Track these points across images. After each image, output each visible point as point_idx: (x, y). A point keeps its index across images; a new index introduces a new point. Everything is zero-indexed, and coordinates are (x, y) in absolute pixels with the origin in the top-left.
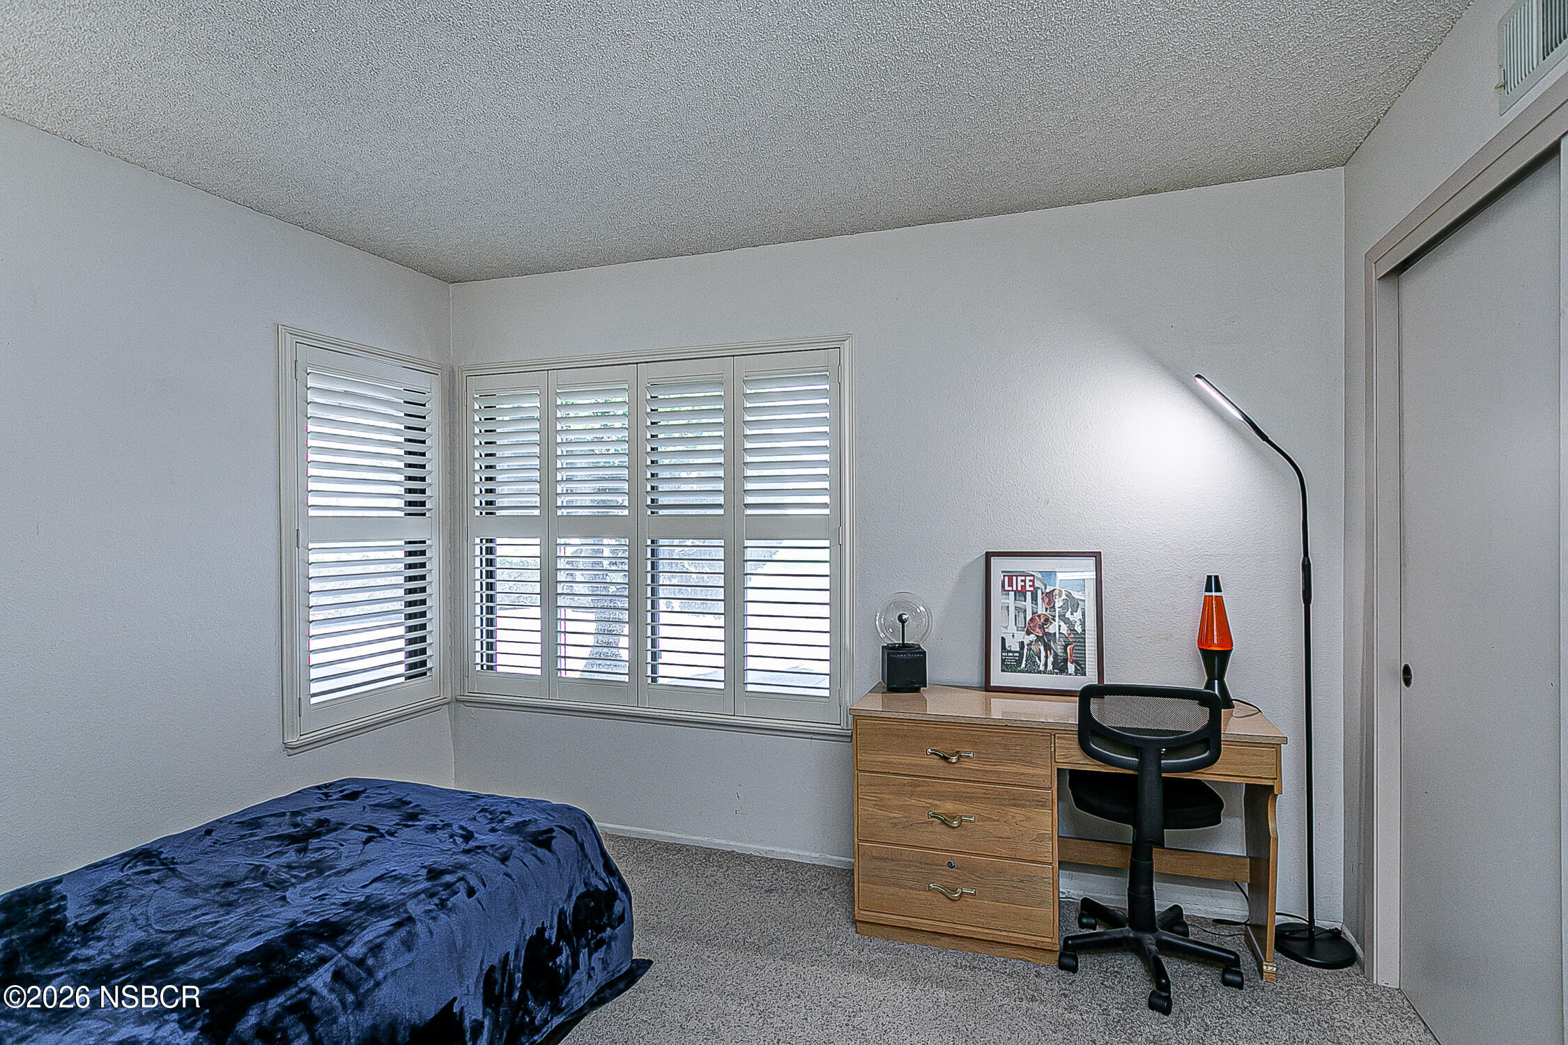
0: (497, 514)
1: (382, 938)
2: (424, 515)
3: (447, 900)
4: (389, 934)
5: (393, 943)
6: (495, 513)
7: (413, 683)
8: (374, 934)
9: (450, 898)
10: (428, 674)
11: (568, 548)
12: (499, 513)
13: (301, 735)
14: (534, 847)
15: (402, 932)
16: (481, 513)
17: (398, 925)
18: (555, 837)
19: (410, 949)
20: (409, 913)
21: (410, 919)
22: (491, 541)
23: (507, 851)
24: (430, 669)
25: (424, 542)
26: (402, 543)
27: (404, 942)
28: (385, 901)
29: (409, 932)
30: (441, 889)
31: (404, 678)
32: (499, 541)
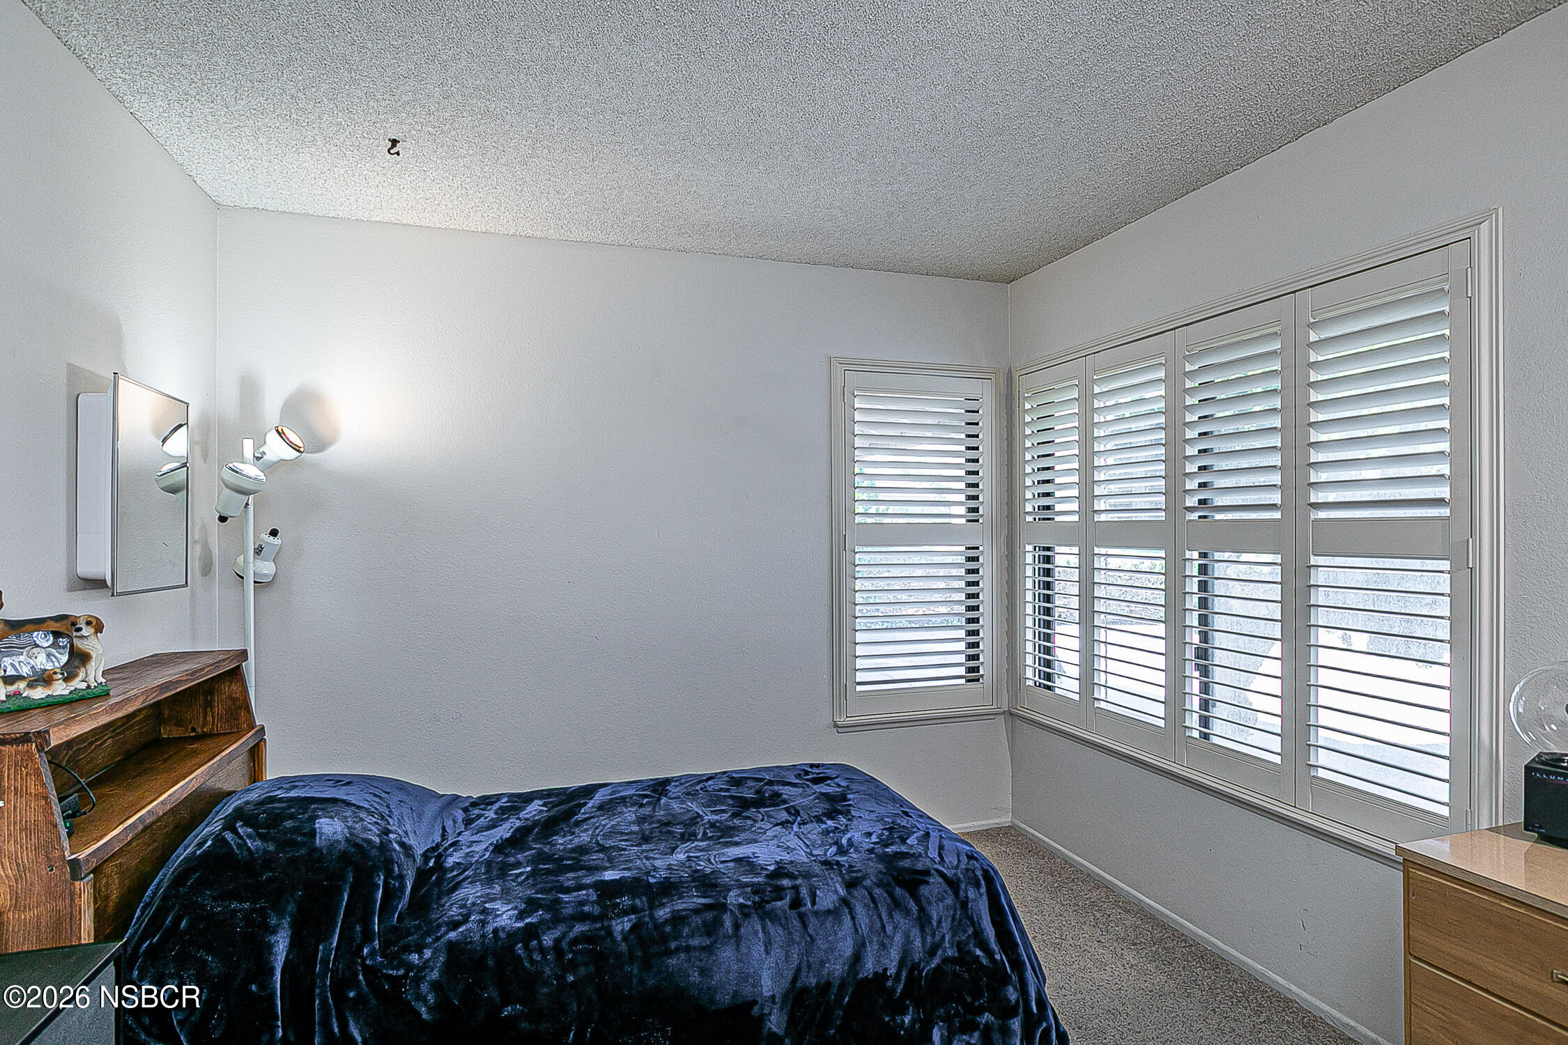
0: (1056, 520)
1: (689, 912)
2: (978, 521)
3: (768, 902)
4: (697, 911)
5: (697, 920)
6: (1053, 519)
7: (972, 686)
8: (684, 906)
9: (771, 901)
10: (981, 681)
11: (1110, 560)
12: (1058, 519)
13: (847, 717)
14: (894, 884)
15: (709, 915)
16: (1035, 519)
17: (708, 907)
18: (928, 883)
19: (709, 934)
20: (726, 900)
21: (723, 907)
22: (1048, 549)
23: (859, 878)
24: (982, 676)
25: (978, 548)
26: (963, 548)
27: (705, 924)
28: (719, 880)
29: (715, 918)
30: (769, 889)
31: (964, 680)
32: (1058, 549)
